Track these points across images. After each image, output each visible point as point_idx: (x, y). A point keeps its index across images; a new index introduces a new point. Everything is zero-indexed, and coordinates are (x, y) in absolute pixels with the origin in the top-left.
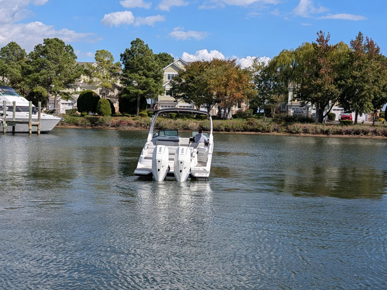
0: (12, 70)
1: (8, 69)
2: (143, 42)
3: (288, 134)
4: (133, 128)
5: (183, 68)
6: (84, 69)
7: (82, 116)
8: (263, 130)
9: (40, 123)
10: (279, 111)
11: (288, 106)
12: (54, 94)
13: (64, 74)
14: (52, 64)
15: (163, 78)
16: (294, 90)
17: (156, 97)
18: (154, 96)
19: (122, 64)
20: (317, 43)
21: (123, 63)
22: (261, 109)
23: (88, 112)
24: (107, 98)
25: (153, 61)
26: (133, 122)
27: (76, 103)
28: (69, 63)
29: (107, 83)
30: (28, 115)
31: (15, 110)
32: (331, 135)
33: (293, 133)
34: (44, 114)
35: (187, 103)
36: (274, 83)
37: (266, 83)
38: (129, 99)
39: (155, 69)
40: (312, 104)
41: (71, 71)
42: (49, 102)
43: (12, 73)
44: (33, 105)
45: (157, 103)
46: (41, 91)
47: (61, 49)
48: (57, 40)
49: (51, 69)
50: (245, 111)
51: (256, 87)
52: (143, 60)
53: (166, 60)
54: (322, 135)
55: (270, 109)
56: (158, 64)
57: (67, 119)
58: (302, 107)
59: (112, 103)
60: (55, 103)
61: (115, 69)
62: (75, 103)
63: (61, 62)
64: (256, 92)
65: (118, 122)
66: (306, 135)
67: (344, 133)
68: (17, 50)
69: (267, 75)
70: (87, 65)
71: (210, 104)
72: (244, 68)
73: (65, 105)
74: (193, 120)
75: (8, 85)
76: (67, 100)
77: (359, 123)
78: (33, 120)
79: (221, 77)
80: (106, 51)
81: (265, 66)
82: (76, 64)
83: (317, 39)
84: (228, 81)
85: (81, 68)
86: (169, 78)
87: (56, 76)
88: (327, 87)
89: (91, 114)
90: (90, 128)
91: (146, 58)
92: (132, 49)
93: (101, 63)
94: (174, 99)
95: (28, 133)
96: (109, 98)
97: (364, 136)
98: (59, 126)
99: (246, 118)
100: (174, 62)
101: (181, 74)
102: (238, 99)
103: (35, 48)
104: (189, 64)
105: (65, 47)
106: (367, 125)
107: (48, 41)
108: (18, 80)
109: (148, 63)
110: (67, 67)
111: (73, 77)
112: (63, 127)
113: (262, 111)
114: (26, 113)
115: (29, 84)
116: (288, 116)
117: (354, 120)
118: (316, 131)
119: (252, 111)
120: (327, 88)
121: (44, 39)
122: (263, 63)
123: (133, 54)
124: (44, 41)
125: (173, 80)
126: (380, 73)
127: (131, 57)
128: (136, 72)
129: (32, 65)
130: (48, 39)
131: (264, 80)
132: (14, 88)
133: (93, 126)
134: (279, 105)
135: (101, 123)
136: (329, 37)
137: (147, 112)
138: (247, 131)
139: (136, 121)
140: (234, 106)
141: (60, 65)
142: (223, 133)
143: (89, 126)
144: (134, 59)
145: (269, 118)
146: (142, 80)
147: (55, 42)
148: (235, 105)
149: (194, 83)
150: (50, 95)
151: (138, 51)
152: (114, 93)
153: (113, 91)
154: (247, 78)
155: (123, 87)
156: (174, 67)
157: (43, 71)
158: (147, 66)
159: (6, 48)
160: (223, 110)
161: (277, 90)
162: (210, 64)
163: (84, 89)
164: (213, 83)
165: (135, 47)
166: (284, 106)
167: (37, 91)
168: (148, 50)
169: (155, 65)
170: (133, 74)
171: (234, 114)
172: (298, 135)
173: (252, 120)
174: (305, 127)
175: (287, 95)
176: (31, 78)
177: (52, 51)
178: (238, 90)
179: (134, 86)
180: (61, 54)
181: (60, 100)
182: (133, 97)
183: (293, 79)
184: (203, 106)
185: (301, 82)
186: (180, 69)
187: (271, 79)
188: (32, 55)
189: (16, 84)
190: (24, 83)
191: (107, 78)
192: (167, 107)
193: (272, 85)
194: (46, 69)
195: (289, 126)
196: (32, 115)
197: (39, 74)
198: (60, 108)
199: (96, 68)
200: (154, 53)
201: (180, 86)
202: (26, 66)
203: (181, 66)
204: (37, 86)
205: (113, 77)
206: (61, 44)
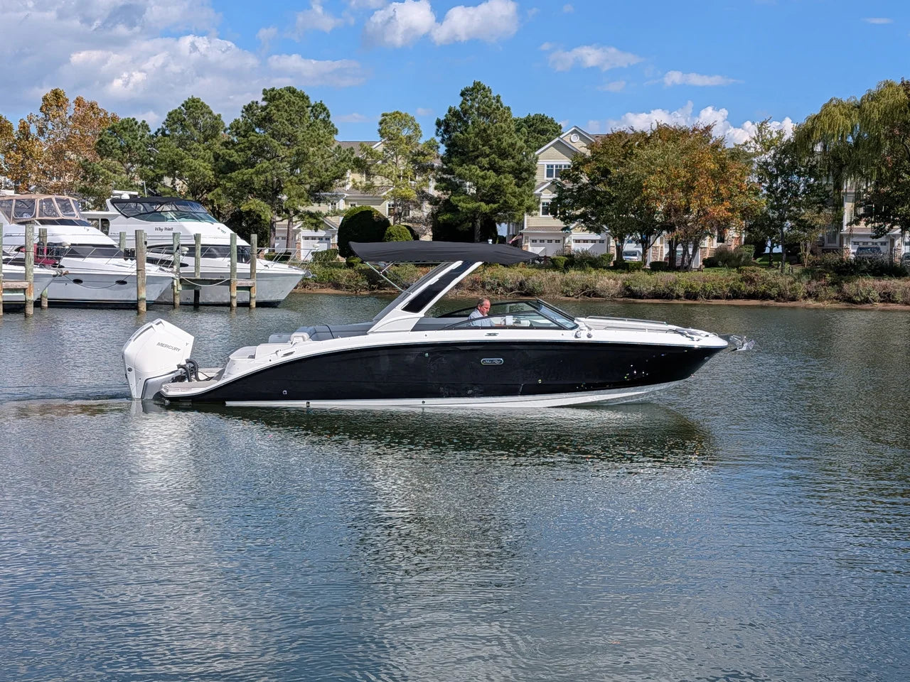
0: (196, 163)
1: (184, 161)
2: (490, 91)
3: (842, 305)
5: (584, 150)
6: (353, 158)
7: (350, 265)
8: (781, 296)
9: (254, 284)
10: (819, 250)
11: (842, 237)
12: (287, 215)
13: (308, 171)
14: (282, 147)
15: (534, 174)
16: (858, 196)
17: (520, 220)
18: (513, 217)
19: (440, 144)
21: (442, 142)
22: (775, 245)
24: (406, 224)
25: (511, 134)
27: (336, 237)
28: (319, 143)
29: (407, 189)
30: (229, 263)
33: (855, 302)
34: (266, 262)
35: (593, 233)
36: (807, 181)
37: (786, 183)
38: (458, 225)
39: (516, 154)
40: (901, 232)
41: (324, 163)
42: (275, 234)
43: (194, 170)
44: (241, 242)
45: (521, 234)
46: (258, 208)
47: (301, 112)
48: (292, 91)
49: (280, 159)
50: (736, 248)
51: (762, 191)
52: (488, 132)
53: (543, 132)
55: (799, 244)
56: (523, 140)
57: (315, 273)
58: (877, 237)
59: (418, 235)
60: (289, 237)
61: (425, 155)
62: (333, 236)
63: (302, 142)
64: (762, 203)
66: (887, 308)
68: (204, 117)
69: (790, 162)
70: (360, 148)
71: (650, 233)
72: (733, 146)
73: (310, 241)
74: (607, 273)
75: (185, 196)
76: (316, 230)
78: (241, 276)
79: (676, 168)
80: (404, 113)
81: (785, 138)
82: (336, 145)
84: (694, 179)
85: (347, 155)
86: (549, 173)
87: (292, 174)
90: (366, 293)
91: (496, 128)
92: (462, 109)
93: (392, 142)
94: (561, 224)
95: (229, 305)
96: (410, 225)
98: (297, 290)
99: (737, 267)
100: (561, 137)
101: (579, 162)
102: (719, 222)
103: (244, 110)
104: (599, 140)
105: (310, 109)
107: (273, 93)
108: (206, 187)
109: (500, 141)
110: (316, 153)
111: (328, 176)
112: (307, 291)
113: (778, 250)
114: (225, 259)
115: (231, 194)
116: (842, 260)
119: (752, 248)
121: (264, 90)
123: (465, 119)
124: (264, 94)
125: (559, 179)
128: (473, 160)
129: (237, 151)
130: (273, 90)
131: (782, 172)
132: (199, 202)
133: (374, 289)
134: (820, 235)
135: (393, 280)
138: (740, 299)
139: (472, 277)
140: (708, 238)
141: (299, 149)
142: (680, 302)
143: (366, 288)
144: (468, 130)
145: (794, 266)
146: (487, 181)
147: (287, 95)
148: (710, 235)
149: (610, 184)
150: (278, 219)
151: (476, 113)
152: (422, 211)
153: (419, 207)
154: (740, 169)
155: (443, 196)
156: (562, 147)
157: (263, 164)
158: (499, 147)
159: (180, 113)
160: (680, 249)
161: (815, 198)
162: (649, 138)
163: (353, 203)
164: (657, 184)
165: (469, 103)
166: (832, 237)
167: (251, 210)
168: (501, 109)
169: (516, 144)
170: (466, 167)
171: (706, 257)
172: (867, 306)
173: (754, 271)
174: (885, 287)
175: (840, 209)
176: (234, 181)
177: (283, 118)
178: (718, 198)
179: (467, 195)
180: (302, 123)
181: (300, 231)
182: (466, 220)
183: (855, 170)
184: (631, 238)
185: (874, 178)
186: (576, 152)
187: (800, 171)
188: (238, 128)
189: (202, 195)
190: (220, 192)
191: (405, 177)
192: (546, 242)
193: (803, 185)
194: (269, 160)
195: (845, 285)
196: (238, 264)
197: (254, 170)
198: (299, 248)
199: (381, 154)
200: (515, 116)
201: (576, 192)
202: (223, 154)
203: (579, 145)
204: (247, 197)
205: (419, 176)
206: (301, 101)
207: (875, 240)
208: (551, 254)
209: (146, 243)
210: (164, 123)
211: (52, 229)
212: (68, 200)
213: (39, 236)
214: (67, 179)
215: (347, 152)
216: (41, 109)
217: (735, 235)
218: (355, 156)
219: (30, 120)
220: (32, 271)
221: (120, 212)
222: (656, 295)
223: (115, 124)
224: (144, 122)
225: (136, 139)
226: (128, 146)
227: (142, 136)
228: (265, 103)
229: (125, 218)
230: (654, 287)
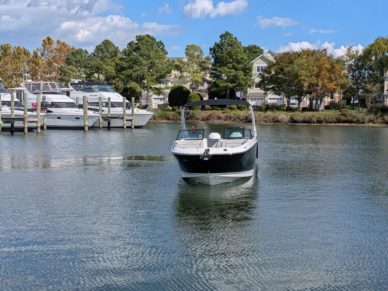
0: (107, 68)
1: (102, 67)
2: (232, 35)
3: (384, 125)
4: (223, 121)
5: (273, 60)
6: (174, 64)
7: (173, 110)
8: (358, 122)
9: (133, 118)
10: (374, 102)
11: (384, 96)
12: (147, 89)
13: (155, 70)
14: (144, 60)
15: (252, 71)
17: (245, 90)
18: (243, 89)
19: (211, 58)
21: (212, 57)
22: (355, 100)
23: (178, 106)
24: (197, 92)
25: (242, 54)
26: (223, 116)
27: (168, 98)
28: (160, 58)
29: (197, 77)
30: (123, 110)
31: (110, 105)
34: (138, 109)
35: (277, 95)
36: (369, 72)
37: (360, 73)
38: (219, 93)
39: (244, 62)
41: (162, 67)
42: (142, 97)
43: (107, 70)
44: (127, 101)
45: (246, 96)
46: (134, 86)
47: (152, 45)
48: (148, 36)
49: (144, 65)
50: (338, 101)
51: (349, 77)
52: (232, 53)
53: (255, 52)
55: (365, 99)
56: (247, 56)
57: (159, 113)
59: (202, 97)
60: (148, 98)
61: (205, 63)
62: (166, 98)
64: (349, 82)
65: (208, 116)
68: (111, 48)
69: (361, 64)
70: (177, 60)
71: (301, 96)
72: (337, 58)
73: (156, 100)
74: (283, 112)
75: (104, 81)
76: (159, 95)
79: (313, 67)
80: (196, 45)
81: (359, 54)
82: (167, 59)
84: (320, 72)
85: (172, 63)
86: (258, 70)
87: (149, 72)
91: (235, 51)
92: (221, 43)
93: (191, 57)
94: (264, 92)
95: (123, 127)
96: (199, 93)
98: (151, 121)
99: (339, 109)
100: (263, 54)
101: (271, 65)
102: (331, 90)
103: (128, 45)
104: (279, 56)
105: (156, 44)
107: (140, 37)
108: (112, 77)
109: (237, 56)
110: (159, 62)
111: (164, 72)
113: (357, 102)
114: (120, 108)
115: (123, 80)
116: (384, 106)
119: (345, 101)
121: (137, 36)
122: (357, 52)
123: (222, 47)
124: (136, 38)
125: (262, 72)
127: (220, 51)
128: (225, 65)
129: (125, 62)
130: (140, 36)
131: (358, 68)
132: (109, 84)
134: (374, 95)
135: (192, 116)
137: (236, 106)
138: (340, 123)
139: (226, 114)
140: (326, 97)
141: (151, 61)
142: (315, 125)
143: (180, 120)
144: (223, 52)
145: (363, 109)
146: (231, 73)
147: (146, 38)
148: (328, 96)
149: (284, 75)
150: (143, 91)
151: (227, 45)
152: (204, 87)
153: (202, 85)
154: (340, 67)
155: (213, 80)
156: (264, 59)
157: (136, 67)
158: (236, 59)
159: (101, 46)
160: (314, 102)
161: (372, 80)
162: (299, 55)
163: (174, 84)
164: (305, 74)
165: (224, 41)
166: (380, 96)
167: (131, 87)
168: (237, 43)
169: (244, 58)
170: (222, 68)
171: (326, 105)
173: (346, 111)
175: (383, 84)
176: (124, 75)
177: (144, 48)
178: (331, 80)
179: (224, 80)
180: (152, 50)
181: (152, 96)
182: (223, 90)
186: (270, 61)
187: (366, 68)
188: (126, 52)
189: (111, 81)
190: (118, 80)
191: (197, 72)
192: (257, 99)
193: (366, 74)
194: (139, 66)
195: (385, 116)
196: (126, 110)
197: (132, 70)
198: (152, 103)
199: (186, 63)
200: (243, 46)
201: (270, 78)
202: (119, 63)
203: (271, 58)
204: (130, 82)
205: (203, 72)
206: (152, 40)
208: (259, 105)
209: (87, 101)
210: (94, 51)
211: (48, 96)
212: (54, 84)
213: (42, 99)
214: (54, 74)
215: (172, 62)
216: (42, 45)
217: (338, 96)
218: (175, 64)
219: (38, 50)
220: (40, 114)
221: (74, 88)
222: (304, 122)
223: (73, 51)
224: (86, 50)
225: (83, 57)
226: (79, 60)
227: (85, 56)
228: (137, 42)
229: (77, 91)
230: (304, 118)
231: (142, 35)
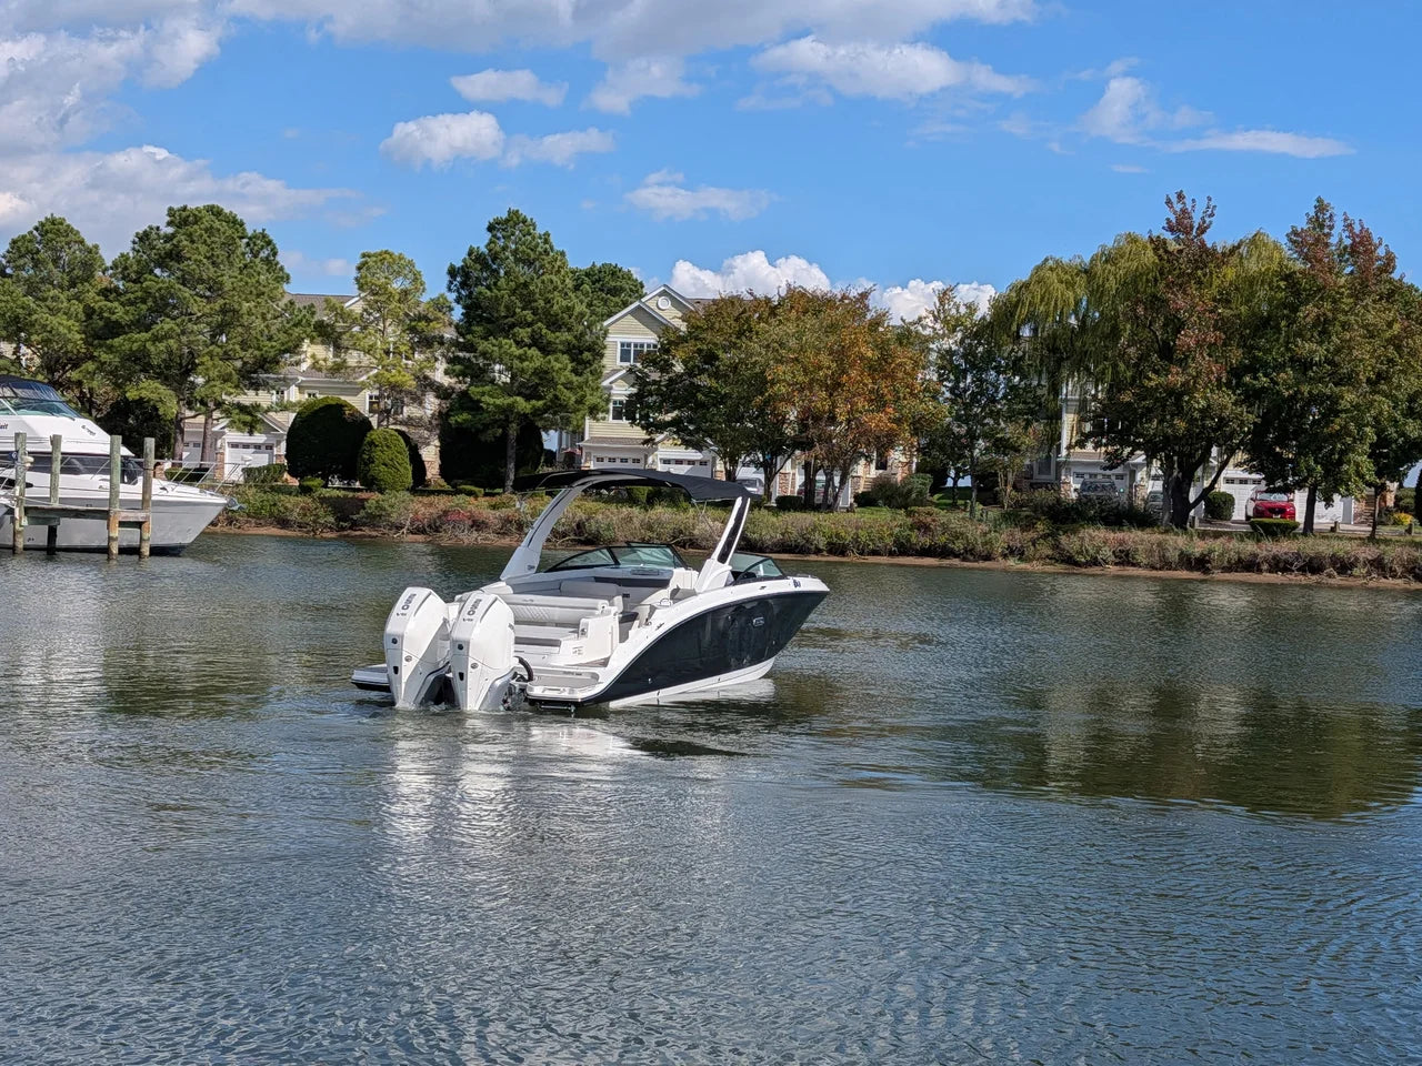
0: (53, 321)
1: (34, 317)
2: (534, 225)
3: (1059, 567)
4: (492, 536)
5: (677, 323)
6: (313, 321)
7: (305, 490)
8: (969, 553)
9: (148, 517)
10: (1025, 484)
11: (1059, 465)
12: (203, 409)
13: (240, 339)
14: (198, 299)
15: (602, 356)
16: (1082, 406)
17: (578, 427)
18: (567, 422)
19: (454, 305)
20: (1168, 236)
21: (458, 301)
22: (961, 474)
23: (325, 477)
24: (398, 427)
25: (566, 294)
26: (492, 516)
27: (284, 445)
28: (258, 296)
29: (400, 372)
30: (107, 484)
31: (57, 466)
32: (1218, 575)
33: (1077, 564)
34: (165, 483)
35: (690, 450)
36: (1009, 380)
37: (980, 381)
38: (478, 431)
39: (574, 324)
40: (1146, 459)
41: (267, 327)
42: (182, 438)
43: (50, 332)
44: (125, 451)
45: (581, 448)
46: (154, 396)
47: (229, 244)
48: (216, 212)
49: (194, 318)
50: (904, 479)
51: (944, 393)
52: (531, 288)
53: (615, 291)
54: (1184, 574)
55: (996, 474)
56: (584, 303)
57: (247, 502)
58: (1110, 468)
59: (416, 446)
60: (207, 443)
61: (428, 320)
62: (279, 443)
63: (231, 293)
64: (943, 410)
65: (435, 516)
66: (1125, 573)
67: (1265, 567)
68: (70, 248)
69: (985, 351)
70: (325, 305)
71: (775, 454)
72: (900, 323)
73: (241, 450)
74: (711, 512)
75: (35, 374)
76: (251, 433)
77: (1321, 531)
78: (124, 503)
79: (817, 355)
80: (396, 254)
81: (978, 316)
82: (285, 300)
83: (1168, 221)
84: (841, 371)
85: (305, 316)
86: (625, 356)
87: (213, 343)
88: (1206, 398)
89: (337, 484)
90: (333, 535)
91: (543, 282)
92: (490, 251)
93: (376, 297)
94: (642, 435)
95: (105, 550)
96: (404, 429)
97: (1338, 580)
98: (218, 529)
99: (906, 509)
100: (643, 300)
101: (671, 341)
102: (879, 437)
103: (137, 240)
104: (700, 308)
105: (245, 240)
106: (1351, 539)
107: (184, 214)
108: (71, 359)
109: (549, 302)
110: (254, 310)
111: (272, 347)
112: (233, 530)
113: (966, 482)
114: (98, 477)
115: (111, 373)
117: (1300, 518)
118: (1164, 556)
119: (929, 479)
120: (1203, 403)
121: (170, 209)
122: (971, 308)
123: (495, 267)
124: (169, 215)
125: (639, 365)
126: (1398, 348)
127: (486, 279)
128: (507, 331)
129: (123, 304)
130: (184, 209)
131: (973, 366)
132: (56, 385)
133: (343, 529)
134: (1027, 462)
135: (374, 517)
136: (1212, 215)
138: (908, 556)
139: (503, 512)
140: (863, 461)
141: (225, 304)
142: (820, 558)
143: (330, 528)
144: (500, 284)
145: (989, 508)
146: (526, 363)
147: (208, 217)
148: (866, 458)
149: (716, 375)
150: (188, 413)
151: (512, 258)
152: (424, 408)
153: (419, 401)
154: (911, 358)
155: (458, 386)
156: (644, 315)
157: (166, 325)
158: (547, 313)
159: (30, 241)
160: (821, 477)
161: (1021, 406)
162: (776, 307)
163: (311, 391)
164: (788, 378)
165: (501, 243)
166: (1045, 466)
167: (141, 398)
168: (551, 254)
169: (573, 308)
170: (494, 341)
171: (860, 491)
172: (1096, 570)
173: (929, 514)
174: (1122, 542)
175: (1057, 423)
176: (117, 351)
177: (200, 254)
178: (879, 402)
179: (497, 385)
180: (231, 264)
181: (224, 434)
182: (492, 424)
183: (1080, 365)
184: (748, 459)
185: (1108, 378)
186: (667, 327)
187: (1000, 366)
188: (126, 268)
189: (65, 373)
190: (93, 369)
191: (397, 353)
192: (618, 461)
193: (1002, 386)
194: (174, 319)
195: (1063, 537)
196: (122, 485)
197: (150, 334)
198: (222, 461)
199: (358, 316)
200: (572, 265)
201: (665, 386)
202: (100, 307)
203: (670, 314)
204: (139, 378)
205: (421, 352)
206: (230, 228)
207: (1108, 472)
210: (4, 257)
215: (304, 312)
217: (903, 459)
218: (316, 318)
222: (784, 547)
228: (170, 230)
230: (783, 534)
231: (193, 207)
